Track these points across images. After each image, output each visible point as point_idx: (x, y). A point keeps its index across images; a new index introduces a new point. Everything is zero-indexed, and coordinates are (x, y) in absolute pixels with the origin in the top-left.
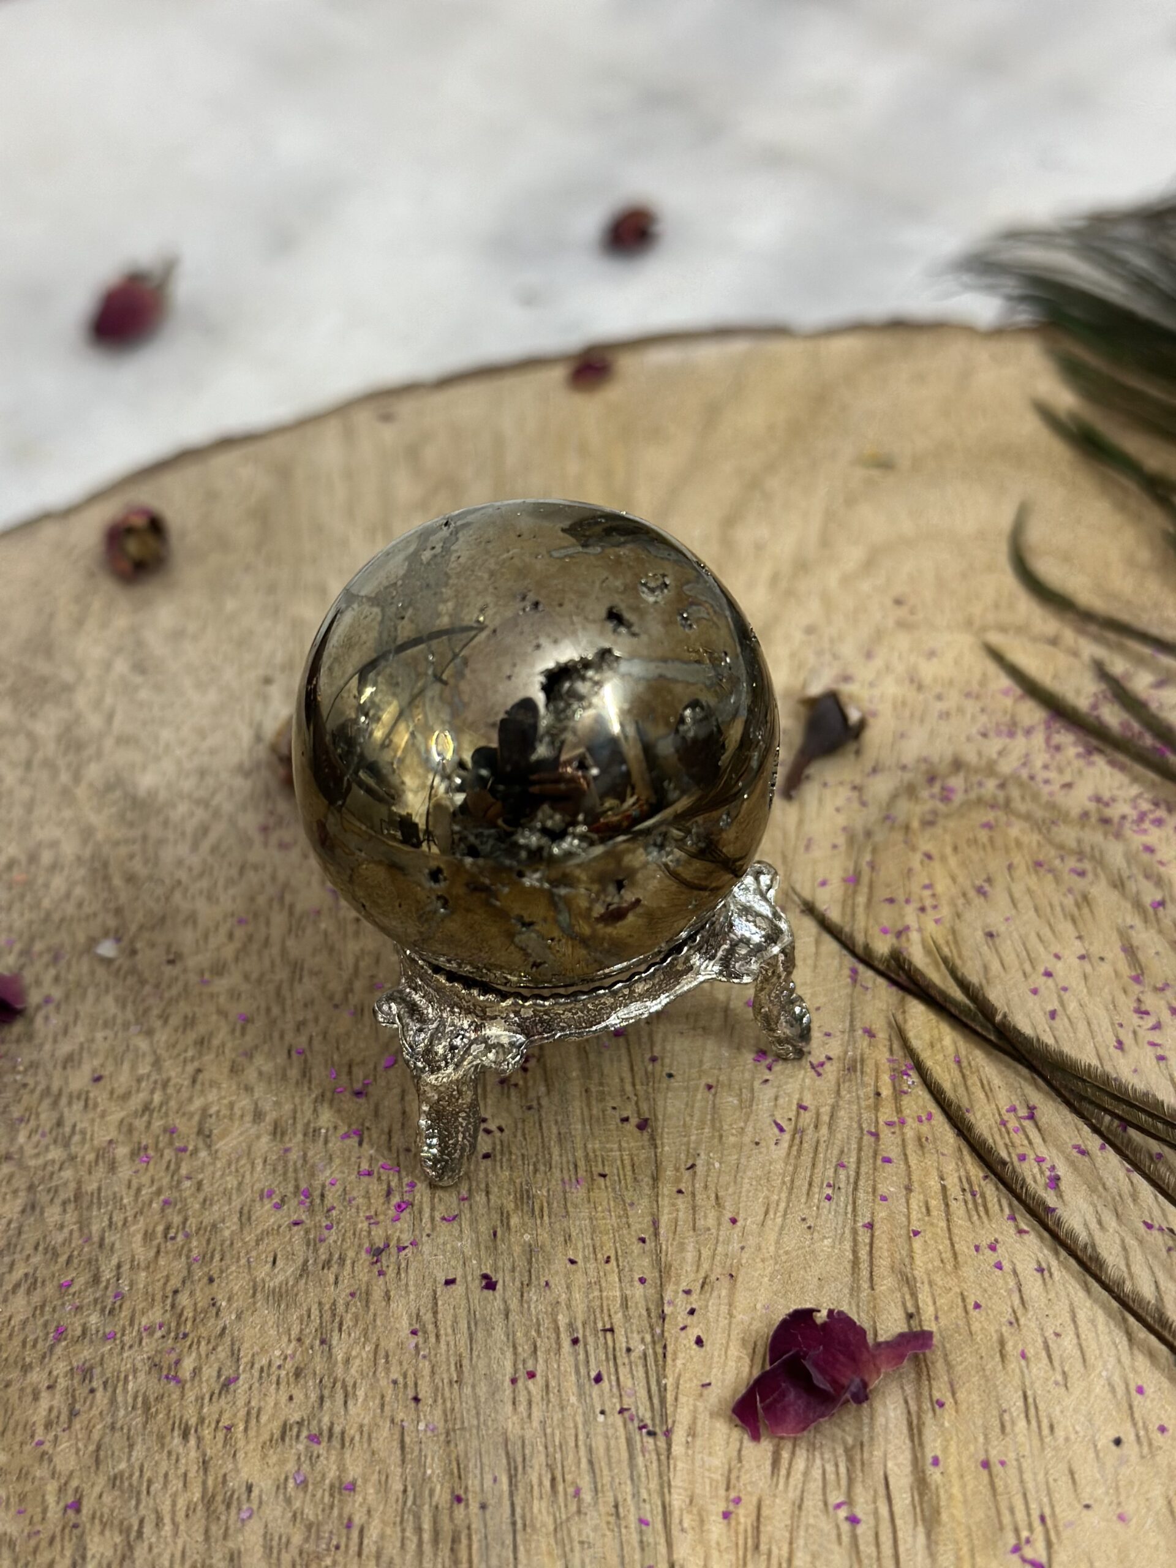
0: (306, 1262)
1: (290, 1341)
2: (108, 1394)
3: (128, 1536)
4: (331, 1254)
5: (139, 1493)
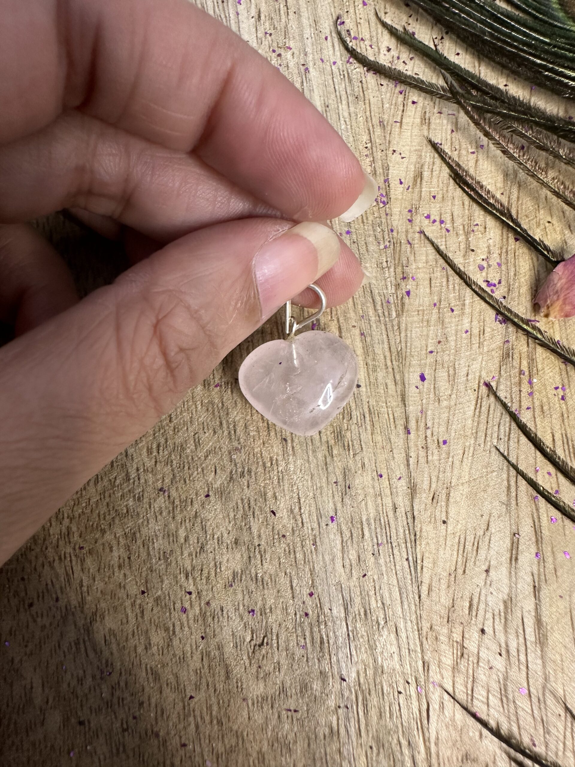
0: (231, 472)
1: (230, 522)
2: (146, 549)
3: (169, 633)
4: (243, 468)
5: (170, 609)
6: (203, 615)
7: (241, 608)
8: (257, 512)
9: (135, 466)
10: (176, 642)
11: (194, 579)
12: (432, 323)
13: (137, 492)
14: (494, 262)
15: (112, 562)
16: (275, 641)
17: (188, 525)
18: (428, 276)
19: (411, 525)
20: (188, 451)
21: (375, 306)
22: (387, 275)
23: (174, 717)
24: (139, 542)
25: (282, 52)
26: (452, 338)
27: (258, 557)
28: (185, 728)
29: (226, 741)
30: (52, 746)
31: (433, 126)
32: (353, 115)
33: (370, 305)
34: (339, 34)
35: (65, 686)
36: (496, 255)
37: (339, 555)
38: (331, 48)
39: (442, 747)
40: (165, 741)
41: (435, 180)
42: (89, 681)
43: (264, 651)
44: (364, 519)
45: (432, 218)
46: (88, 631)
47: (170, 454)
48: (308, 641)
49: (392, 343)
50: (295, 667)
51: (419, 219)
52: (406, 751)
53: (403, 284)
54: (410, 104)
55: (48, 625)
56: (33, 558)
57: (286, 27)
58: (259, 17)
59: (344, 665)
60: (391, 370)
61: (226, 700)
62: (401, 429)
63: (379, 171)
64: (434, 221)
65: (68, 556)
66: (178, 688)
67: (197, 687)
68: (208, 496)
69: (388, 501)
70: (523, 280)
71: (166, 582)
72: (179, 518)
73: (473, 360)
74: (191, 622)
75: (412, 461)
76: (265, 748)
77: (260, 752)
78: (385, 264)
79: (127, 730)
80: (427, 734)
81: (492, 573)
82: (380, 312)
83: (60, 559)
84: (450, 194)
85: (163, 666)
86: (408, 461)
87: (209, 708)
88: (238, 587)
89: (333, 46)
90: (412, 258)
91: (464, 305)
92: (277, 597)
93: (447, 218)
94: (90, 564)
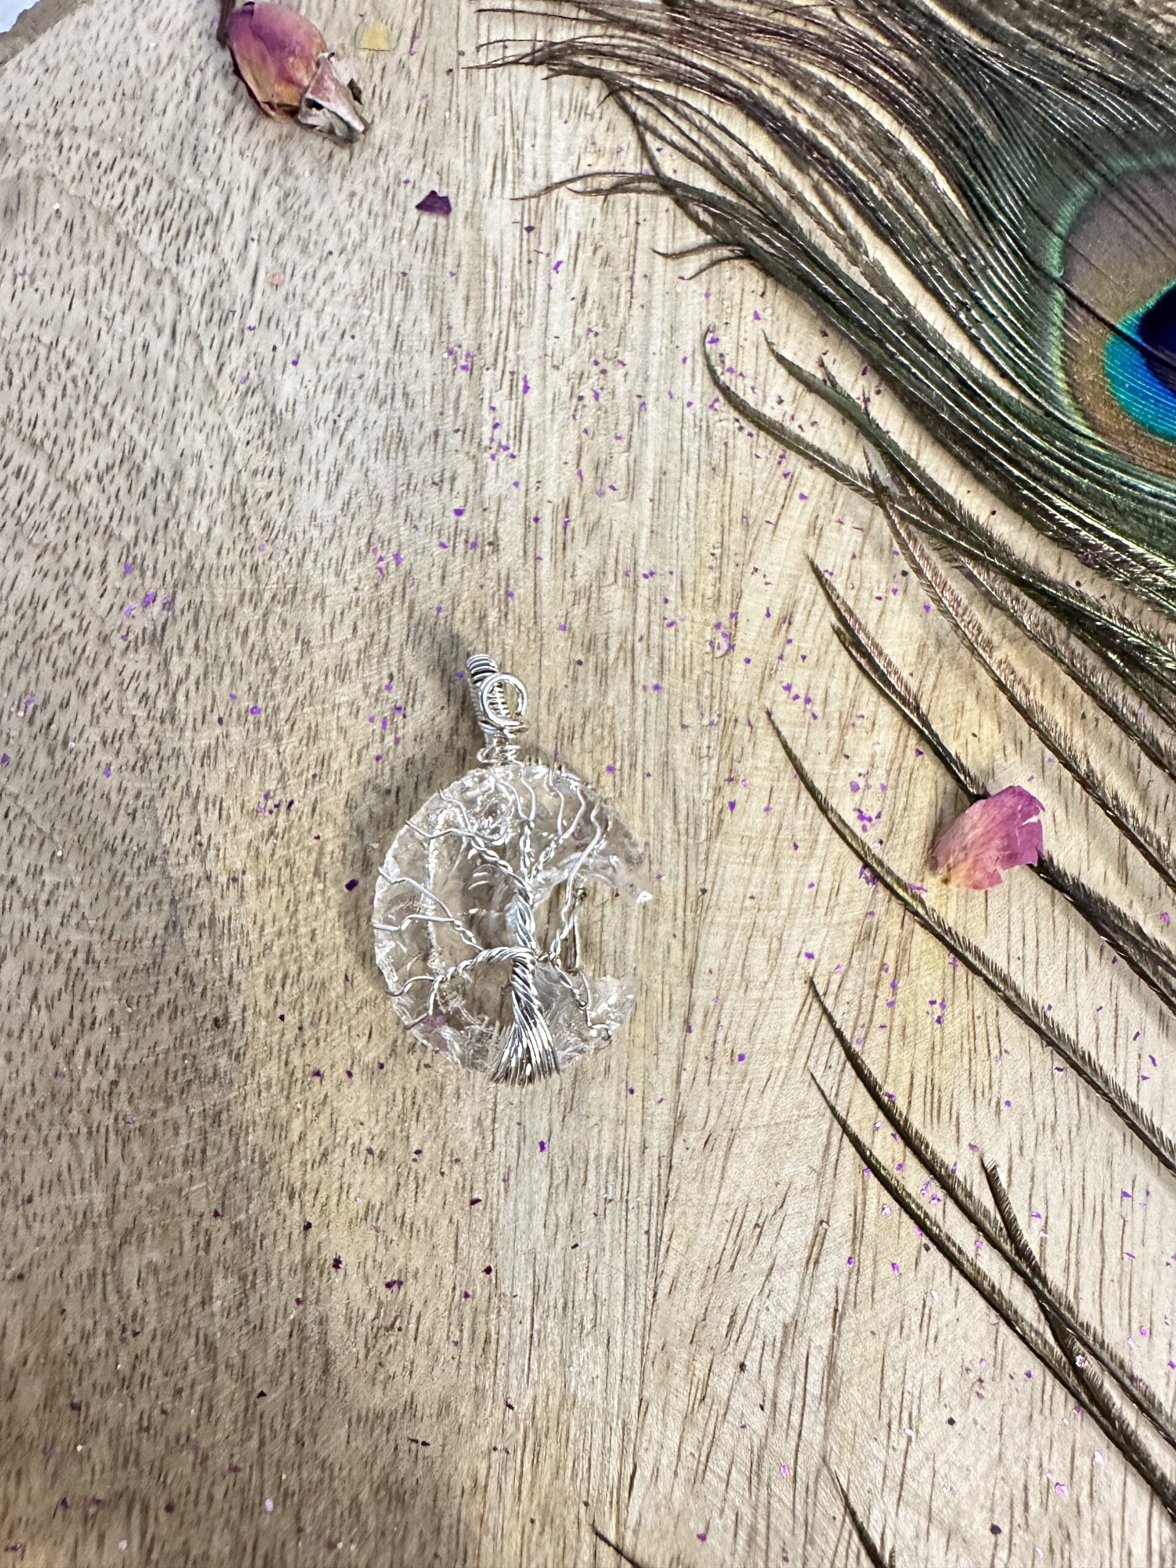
0: (396, 1042)
1: (377, 1122)
2: (233, 1141)
3: (245, 1284)
5: (254, 1246)
6: (307, 1266)
7: (369, 1263)
8: (424, 1114)
9: (241, 1003)
10: (253, 1301)
11: (302, 1206)
12: (761, 860)
13: (236, 1046)
14: (875, 782)
15: (174, 1153)
16: (412, 1326)
17: (309, 1113)
18: (767, 784)
19: (664, 1178)
20: (333, 995)
21: (675, 816)
22: (705, 768)
23: (227, 1421)
24: (225, 1128)
25: (609, 366)
26: (786, 892)
27: (412, 1186)
28: (243, 1441)
29: (305, 1474)
30: (19, 1438)
31: (824, 541)
32: (702, 496)
33: (669, 813)
34: (707, 357)
35: (59, 1342)
36: (881, 772)
37: (542, 1205)
38: (688, 378)
40: (205, 1459)
41: (810, 630)
42: (99, 1342)
43: (392, 1340)
44: (592, 1156)
45: (794, 691)
46: (114, 1257)
47: (302, 992)
48: (466, 1335)
49: (692, 880)
50: (437, 1372)
51: (773, 688)
52: (586, 1536)
53: (727, 789)
54: (796, 497)
55: (49, 1237)
56: (45, 1125)
57: (623, 327)
58: (584, 300)
59: (515, 1383)
60: (680, 923)
61: (316, 1408)
62: (678, 1022)
63: (727, 596)
64: (796, 697)
65: (103, 1130)
66: (244, 1376)
67: (274, 1381)
68: (350, 1074)
69: (635, 1134)
70: (915, 819)
71: (256, 1201)
72: (296, 1098)
73: (812, 932)
74: (285, 1272)
75: (685, 1076)
76: (365, 1495)
77: (355, 1499)
78: (705, 751)
79: (147, 1429)
80: (623, 1515)
81: (776, 1277)
82: (682, 827)
83: (90, 1133)
84: (829, 658)
85: (225, 1336)
86: (679, 1075)
87: (287, 1416)
88: (371, 1230)
89: (693, 376)
90: (749, 750)
91: (816, 841)
92: (431, 1256)
93: (818, 696)
94: (138, 1149)
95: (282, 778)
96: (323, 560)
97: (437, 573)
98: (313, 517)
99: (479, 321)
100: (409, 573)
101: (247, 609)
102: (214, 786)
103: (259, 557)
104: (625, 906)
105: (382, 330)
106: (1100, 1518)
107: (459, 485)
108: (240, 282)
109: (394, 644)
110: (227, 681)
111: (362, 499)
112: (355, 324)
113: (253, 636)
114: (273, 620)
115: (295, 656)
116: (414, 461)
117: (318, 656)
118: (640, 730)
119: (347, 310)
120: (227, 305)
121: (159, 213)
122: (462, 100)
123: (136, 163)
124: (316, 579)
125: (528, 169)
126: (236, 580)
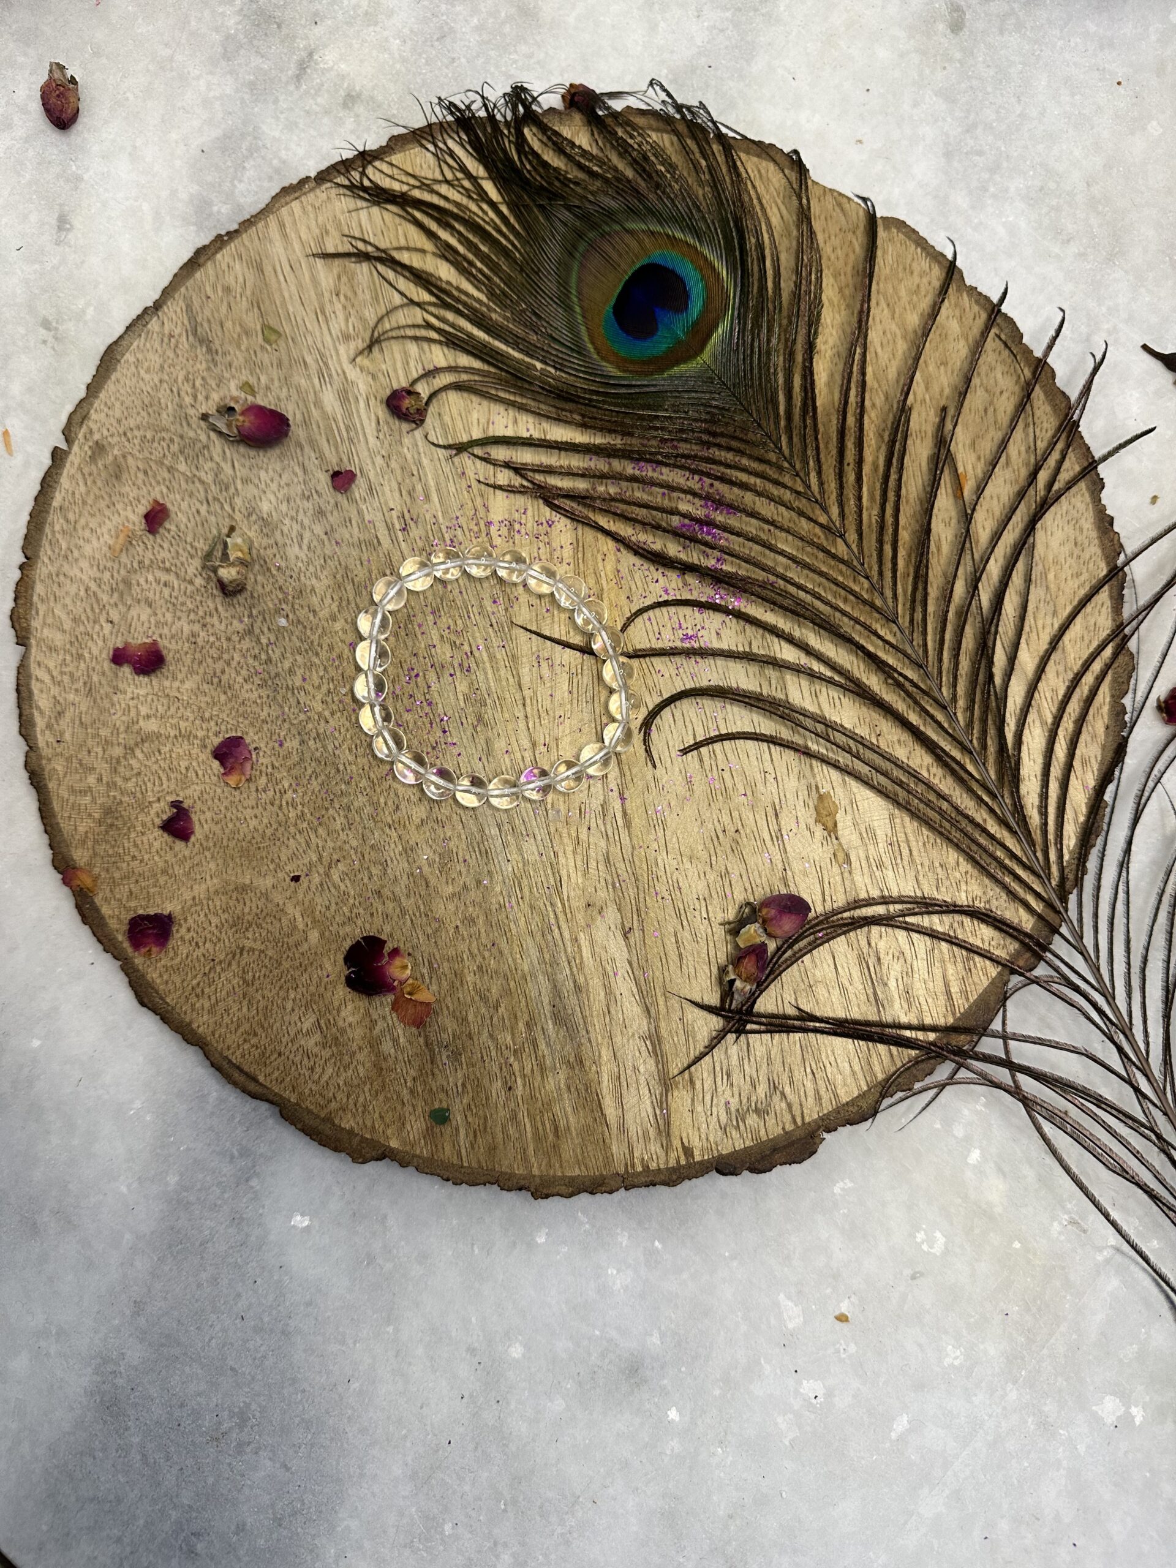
10: (389, 871)
15: (337, 828)
23: (395, 918)
24: (353, 812)
30: (316, 953)
35: (318, 913)
39: (573, 902)
42: (333, 907)
52: (550, 909)
59: (503, 864)
62: (521, 706)
66: (395, 899)
69: (518, 755)
71: (376, 834)
72: (378, 790)
75: (530, 726)
81: (592, 788)
85: (383, 887)
86: (528, 726)
87: (418, 908)
88: (426, 828)
94: (321, 831)
95: (325, 669)
96: (308, 574)
97: (358, 562)
98: (297, 557)
99: (337, 448)
100: (346, 567)
101: (284, 606)
102: (298, 682)
103: (281, 582)
104: (484, 669)
105: (298, 470)
106: (748, 831)
107: (354, 522)
108: (227, 469)
109: (351, 599)
110: (287, 639)
111: (315, 543)
112: (283, 470)
113: (291, 616)
114: (296, 607)
115: (312, 618)
116: (330, 518)
117: (321, 614)
118: (466, 597)
119: (278, 464)
120: (226, 480)
121: (181, 452)
122: (295, 353)
123: (164, 434)
124: (308, 583)
125: (334, 372)
126: (274, 597)
